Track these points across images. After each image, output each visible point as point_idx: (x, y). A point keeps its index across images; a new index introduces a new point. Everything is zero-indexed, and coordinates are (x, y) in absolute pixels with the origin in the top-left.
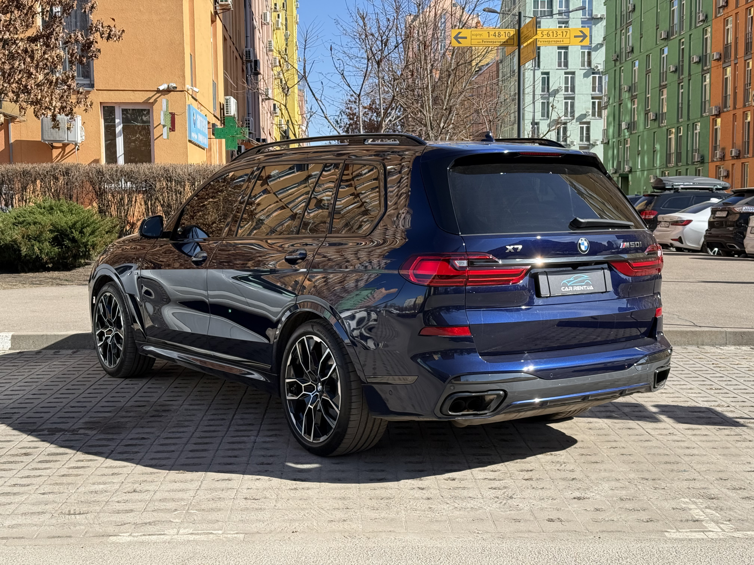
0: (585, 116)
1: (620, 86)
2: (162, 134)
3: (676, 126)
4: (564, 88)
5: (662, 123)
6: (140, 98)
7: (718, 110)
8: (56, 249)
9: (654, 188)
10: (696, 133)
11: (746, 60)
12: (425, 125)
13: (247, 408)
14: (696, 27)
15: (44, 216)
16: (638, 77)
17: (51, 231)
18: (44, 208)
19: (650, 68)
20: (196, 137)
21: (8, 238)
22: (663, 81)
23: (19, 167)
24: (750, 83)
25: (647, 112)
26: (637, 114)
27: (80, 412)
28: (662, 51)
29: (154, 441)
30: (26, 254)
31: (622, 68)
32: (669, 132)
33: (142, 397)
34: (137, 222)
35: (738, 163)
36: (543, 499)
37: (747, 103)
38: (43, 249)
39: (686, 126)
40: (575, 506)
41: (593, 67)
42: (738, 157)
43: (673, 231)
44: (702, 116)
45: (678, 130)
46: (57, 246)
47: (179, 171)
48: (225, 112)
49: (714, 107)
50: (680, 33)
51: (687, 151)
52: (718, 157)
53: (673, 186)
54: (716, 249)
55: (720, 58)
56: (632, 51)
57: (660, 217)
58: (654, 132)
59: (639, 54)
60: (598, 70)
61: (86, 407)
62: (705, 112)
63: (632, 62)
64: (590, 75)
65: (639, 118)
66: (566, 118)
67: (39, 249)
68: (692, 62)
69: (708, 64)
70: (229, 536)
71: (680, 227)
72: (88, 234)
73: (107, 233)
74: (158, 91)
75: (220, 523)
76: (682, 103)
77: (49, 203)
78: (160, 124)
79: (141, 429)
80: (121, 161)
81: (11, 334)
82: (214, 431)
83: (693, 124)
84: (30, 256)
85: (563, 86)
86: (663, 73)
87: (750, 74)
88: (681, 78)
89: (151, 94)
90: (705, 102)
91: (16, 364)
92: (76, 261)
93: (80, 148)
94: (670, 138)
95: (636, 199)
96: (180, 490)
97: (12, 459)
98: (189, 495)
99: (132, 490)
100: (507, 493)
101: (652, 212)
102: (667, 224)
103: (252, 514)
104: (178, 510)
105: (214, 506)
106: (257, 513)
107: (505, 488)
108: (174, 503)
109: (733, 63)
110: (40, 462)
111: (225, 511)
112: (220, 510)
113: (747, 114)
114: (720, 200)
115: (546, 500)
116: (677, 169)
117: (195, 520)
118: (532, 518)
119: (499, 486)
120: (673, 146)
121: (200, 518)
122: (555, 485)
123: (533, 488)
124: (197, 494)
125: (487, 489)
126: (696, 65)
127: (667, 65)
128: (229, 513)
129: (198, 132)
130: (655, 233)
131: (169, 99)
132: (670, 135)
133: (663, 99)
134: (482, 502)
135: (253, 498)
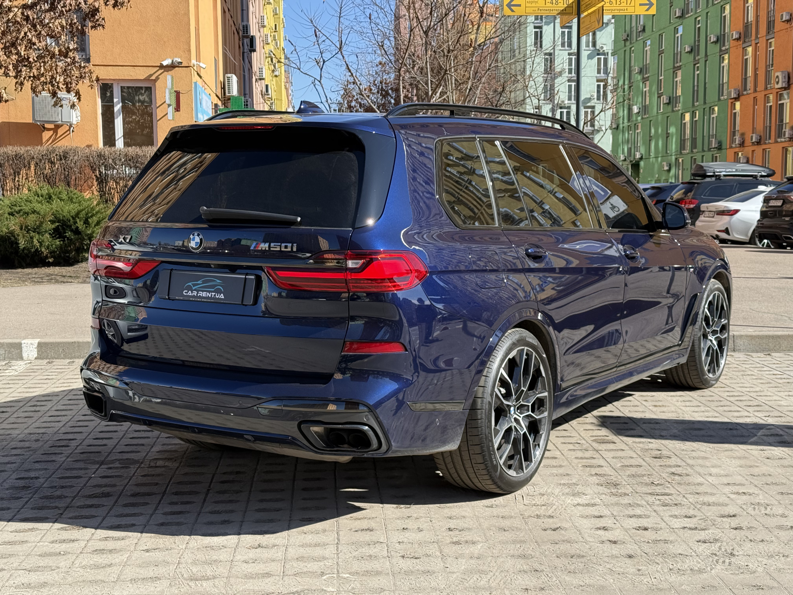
0: (589, 100)
1: (630, 67)
2: (167, 114)
3: (692, 110)
4: (567, 70)
5: (676, 107)
6: (141, 74)
7: (737, 93)
8: (58, 242)
9: (692, 175)
10: (713, 118)
11: (768, 40)
14: (713, 5)
15: (42, 205)
16: (650, 58)
17: (52, 222)
18: (42, 196)
19: (663, 48)
20: (202, 118)
21: (5, 230)
22: (677, 62)
23: (11, 150)
24: (772, 65)
25: (659, 95)
26: (649, 96)
27: (148, 438)
28: (676, 30)
30: (24, 248)
31: (633, 49)
32: (683, 116)
35: (759, 150)
37: (769, 86)
38: (43, 241)
39: (702, 110)
41: (598, 48)
42: (759, 143)
43: (718, 221)
44: (719, 99)
45: (693, 115)
46: (58, 238)
48: (227, 92)
49: (732, 90)
50: (696, 10)
51: (703, 136)
52: (737, 142)
53: (714, 173)
54: (766, 241)
55: (740, 37)
56: (644, 30)
57: (703, 207)
58: (668, 117)
59: (651, 33)
60: (604, 51)
62: (722, 95)
63: (644, 42)
64: (595, 56)
65: (652, 101)
66: (569, 102)
67: (39, 242)
68: (709, 42)
69: (726, 44)
71: (726, 218)
72: (93, 225)
74: (161, 67)
76: (698, 86)
77: (46, 191)
78: (165, 102)
80: (120, 143)
81: (36, 341)
83: (710, 107)
84: (28, 249)
85: (566, 67)
86: (677, 54)
87: (773, 55)
88: (697, 58)
89: (152, 70)
90: (723, 84)
91: (49, 377)
92: (79, 256)
93: (75, 130)
94: (685, 124)
95: (672, 187)
96: (316, 545)
97: (89, 502)
98: (329, 551)
99: (257, 544)
100: (722, 548)
101: (693, 201)
102: (711, 214)
103: (422, 579)
104: (326, 574)
105: (370, 568)
106: (427, 578)
107: (716, 540)
108: (316, 563)
109: (753, 43)
110: (126, 505)
111: (385, 574)
112: (378, 573)
113: (768, 97)
114: (772, 188)
115: (777, 557)
116: (692, 155)
117: (353, 588)
118: (776, 585)
119: (707, 538)
120: (688, 131)
121: (358, 585)
122: (775, 536)
123: (751, 541)
124: (340, 550)
125: (696, 543)
126: (713, 45)
127: (682, 45)
128: (391, 577)
129: (204, 112)
130: (698, 223)
131: (174, 75)
132: (684, 120)
133: (677, 81)
134: (700, 560)
135: (412, 556)
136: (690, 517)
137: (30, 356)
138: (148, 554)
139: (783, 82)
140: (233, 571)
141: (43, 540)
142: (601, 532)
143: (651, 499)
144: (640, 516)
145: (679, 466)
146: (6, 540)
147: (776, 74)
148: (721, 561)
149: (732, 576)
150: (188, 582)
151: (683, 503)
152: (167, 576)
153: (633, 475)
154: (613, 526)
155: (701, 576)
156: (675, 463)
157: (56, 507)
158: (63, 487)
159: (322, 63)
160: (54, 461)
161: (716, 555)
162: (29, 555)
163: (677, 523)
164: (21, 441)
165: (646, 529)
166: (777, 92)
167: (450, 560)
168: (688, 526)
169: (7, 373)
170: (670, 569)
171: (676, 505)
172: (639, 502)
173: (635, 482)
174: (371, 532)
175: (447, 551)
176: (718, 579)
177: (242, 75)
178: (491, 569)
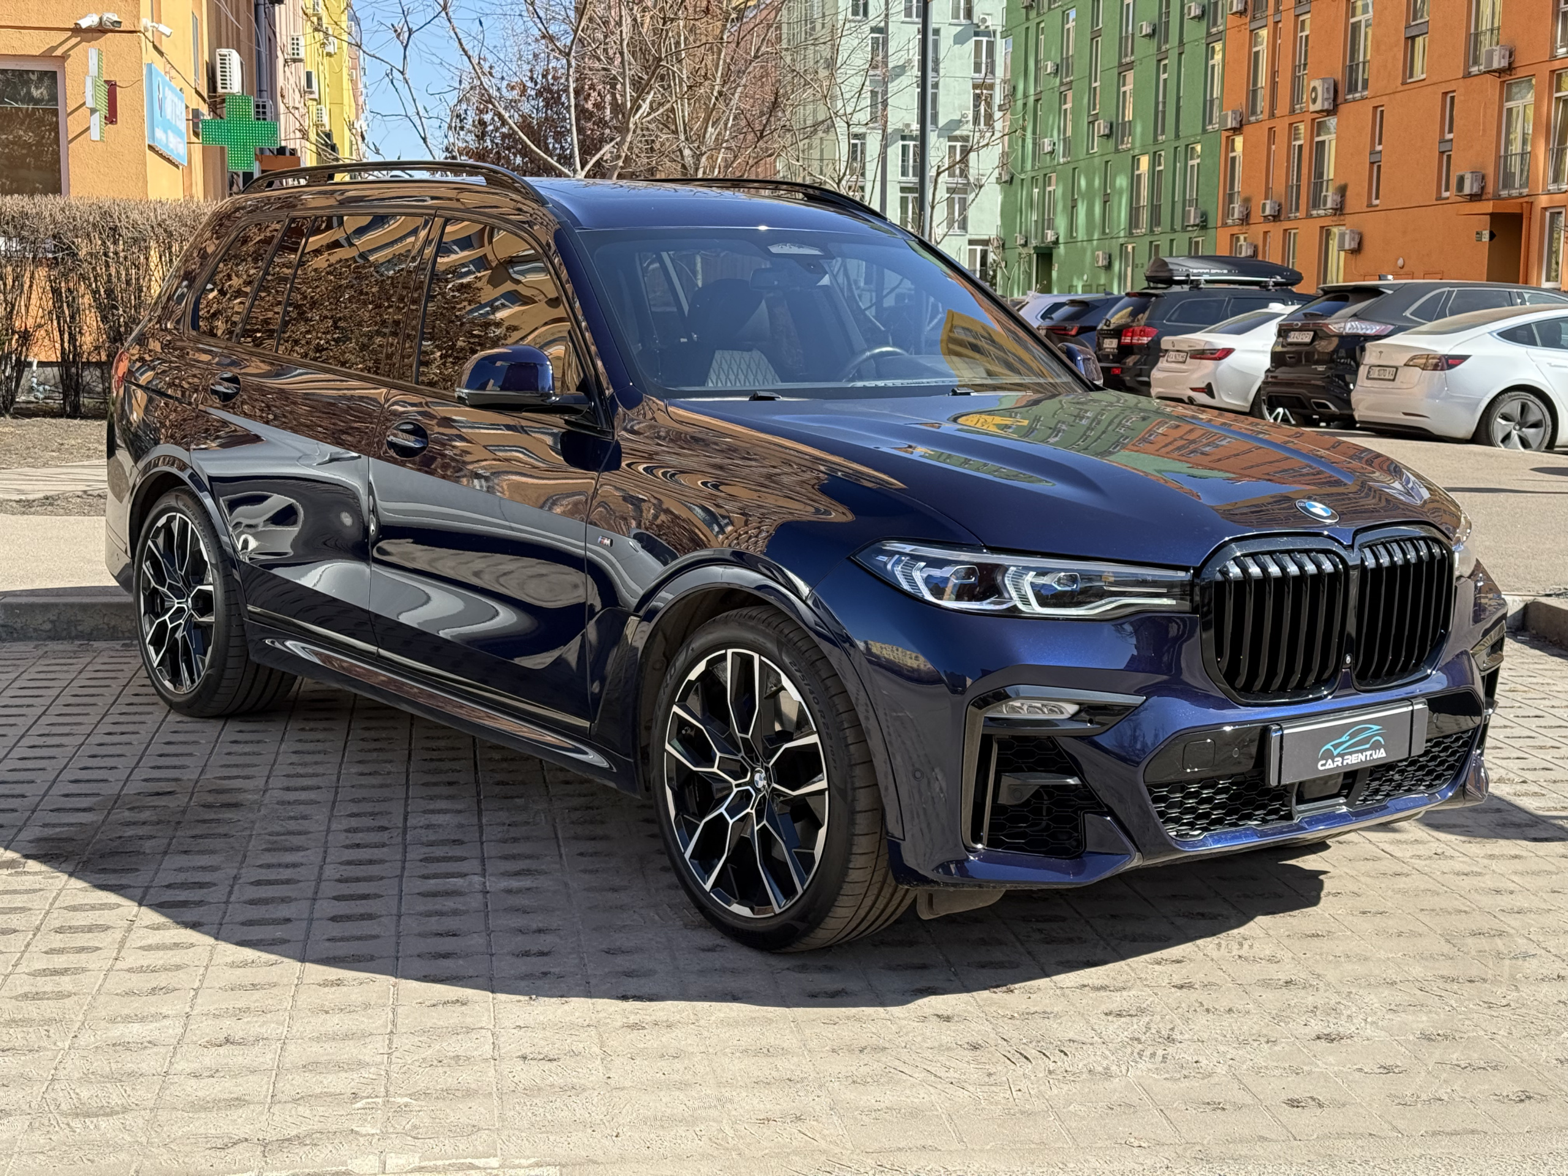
0: (958, 123)
1: (1037, 62)
2: (88, 128)
3: (1152, 149)
4: (917, 63)
5: (1122, 142)
6: (34, 44)
7: (1239, 119)
9: (1149, 279)
10: (1193, 166)
11: (1298, 16)
12: (675, 132)
13: (431, 798)
16: (1075, 45)
19: (1101, 25)
20: (163, 139)
22: (1126, 55)
24: (1305, 65)
25: (1091, 119)
26: (1073, 121)
27: (13, 810)
29: (230, 893)
31: (1042, 25)
32: (1135, 161)
33: (159, 768)
34: (35, 330)
35: (1276, 231)
36: (1245, 1042)
37: (1297, 107)
39: (1172, 150)
40: (1331, 1059)
41: (976, 21)
42: (1276, 217)
43: (1193, 371)
44: (1204, 131)
45: (1155, 160)
47: (135, 215)
48: (219, 85)
49: (1230, 113)
51: (1173, 202)
52: (1236, 216)
53: (1188, 276)
54: (1280, 410)
55: (1245, 10)
57: (1166, 342)
58: (1107, 162)
60: (987, 27)
61: (23, 796)
62: (1211, 122)
63: (1063, 12)
64: (970, 38)
65: (1077, 130)
68: (1186, 17)
69: (1220, 21)
71: (1209, 364)
74: (77, 30)
75: (484, 1134)
76: (1164, 103)
78: (84, 104)
79: (185, 857)
82: (371, 862)
83: (1187, 146)
85: (915, 58)
86: (1127, 37)
87: (1306, 45)
88: (1163, 48)
89: (58, 38)
90: (1212, 101)
94: (1139, 176)
95: (1111, 302)
96: (347, 1037)
98: (372, 1051)
99: (222, 1038)
100: (1153, 1025)
101: (1148, 329)
102: (1180, 357)
103: (558, 1104)
104: (362, 1098)
105: (451, 1082)
106: (569, 1101)
107: (1142, 1011)
108: (343, 1075)
109: (1271, 21)
111: (485, 1096)
112: (470, 1094)
113: (1297, 129)
114: (1296, 307)
115: (1256, 1044)
116: (1152, 239)
117: (415, 1127)
118: (1248, 1100)
119: (1125, 1007)
120: (1144, 192)
121: (427, 1120)
122: (1255, 1001)
123: (1208, 1010)
124: (395, 1046)
125: (1103, 1017)
126: (1194, 23)
127: (1136, 20)
128: (496, 1101)
129: (168, 126)
130: (1156, 374)
131: (103, 49)
132: (1138, 169)
133: (1125, 93)
134: (1107, 1053)
135: (541, 1056)
136: (1095, 965)
139: (1324, 100)
140: (167, 1095)
144: (1000, 964)
147: (1312, 84)
148: (1147, 1053)
149: (1169, 1084)
150: (69, 1119)
151: (1083, 936)
152: (25, 1107)
154: (948, 985)
155: (1107, 1084)
159: (406, 35)
161: (1138, 1040)
163: (1070, 978)
165: (1010, 990)
166: (1313, 120)
167: (618, 1062)
168: (1090, 982)
170: (1050, 1072)
171: (1070, 939)
172: (999, 936)
174: (464, 1008)
175: (615, 1043)
176: (1139, 1089)
177: (254, 52)
178: (698, 1079)
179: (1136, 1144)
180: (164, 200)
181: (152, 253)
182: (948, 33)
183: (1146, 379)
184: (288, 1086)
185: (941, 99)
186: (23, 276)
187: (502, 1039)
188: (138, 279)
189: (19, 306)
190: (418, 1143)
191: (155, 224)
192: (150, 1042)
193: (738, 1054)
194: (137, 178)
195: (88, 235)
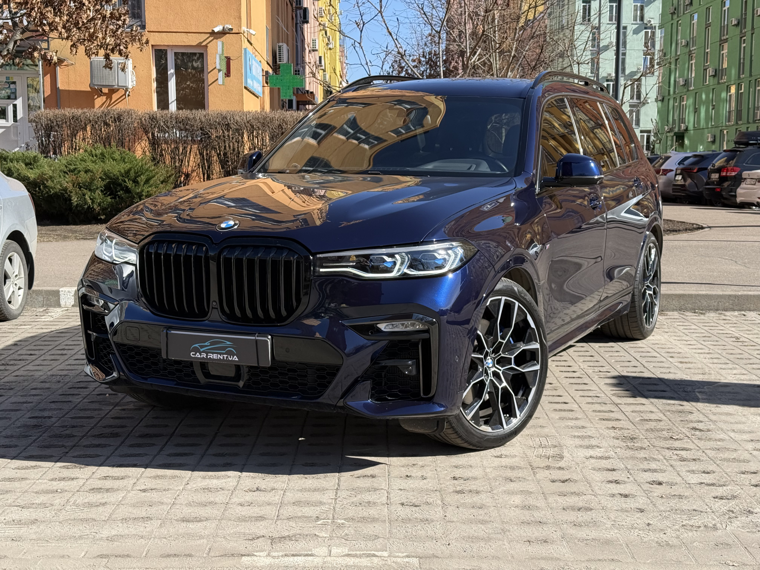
0: (636, 72)
1: (677, 40)
2: (217, 79)
3: (738, 82)
4: (615, 44)
5: (722, 79)
6: (193, 40)
8: (109, 199)
9: (736, 143)
10: (759, 90)
15: (96, 164)
16: (697, 31)
17: (103, 179)
18: (96, 156)
19: (710, 21)
20: (252, 84)
21: (58, 187)
22: (724, 35)
23: (68, 112)
25: (705, 68)
26: (696, 69)
28: (723, 4)
30: (77, 204)
31: (680, 22)
32: (728, 88)
34: (192, 173)
38: (95, 198)
39: (748, 82)
41: (645, 22)
45: (739, 88)
46: (109, 195)
47: (237, 118)
48: (278, 60)
51: (749, 108)
53: (757, 141)
56: (691, 3)
57: (745, 174)
58: (713, 89)
59: (699, 7)
60: (651, 25)
63: (691, 15)
64: (642, 30)
65: (697, 74)
67: (91, 199)
68: (755, 15)
70: (399, 560)
72: (142, 183)
73: (162, 183)
74: (213, 33)
75: (381, 540)
76: (744, 59)
77: (100, 151)
78: (215, 68)
80: (173, 107)
81: (74, 289)
83: (756, 80)
84: (81, 206)
85: (615, 41)
86: (724, 26)
88: (743, 31)
89: (204, 37)
93: (131, 94)
94: (730, 96)
95: (714, 156)
96: (315, 490)
97: (97, 441)
98: (328, 496)
99: (255, 488)
100: (740, 505)
101: (735, 168)
102: (753, 182)
103: (419, 527)
104: (321, 519)
105: (365, 514)
106: (425, 526)
107: (734, 497)
108: (312, 508)
110: (132, 446)
111: (382, 521)
112: (374, 520)
116: (737, 127)
117: (346, 535)
119: (725, 494)
120: (733, 104)
121: (352, 531)
124: (338, 495)
125: (712, 499)
127: (729, 18)
128: (387, 524)
129: (254, 78)
130: (739, 191)
131: (224, 42)
132: (730, 92)
133: (723, 54)
134: (715, 517)
135: (411, 504)
136: (708, 473)
137: (67, 303)
138: (144, 494)
140: (227, 514)
141: (43, 477)
142: (613, 485)
143: (668, 453)
144: (655, 471)
145: (701, 422)
146: (7, 477)
149: (749, 534)
150: (180, 523)
151: (702, 458)
152: (159, 516)
153: (652, 429)
154: (626, 479)
155: (714, 533)
156: (697, 419)
157: (63, 446)
158: (74, 427)
159: (362, 25)
160: (70, 402)
161: (732, 511)
162: (26, 491)
163: (694, 479)
164: (42, 382)
165: (660, 484)
167: (450, 508)
168: (705, 481)
169: (43, 319)
171: (694, 460)
172: (655, 457)
173: (653, 436)
174: (373, 479)
175: (449, 500)
176: (733, 536)
177: (295, 46)
178: (492, 519)
179: (731, 564)
180: (250, 111)
181: (245, 135)
182: (631, 28)
183: (733, 194)
184: (285, 512)
185: (627, 61)
186: (187, 147)
187: (392, 495)
188: (238, 148)
189: (185, 161)
190: (348, 542)
191: (246, 122)
192: (221, 488)
193: (513, 508)
194: (239, 102)
195: (216, 128)
